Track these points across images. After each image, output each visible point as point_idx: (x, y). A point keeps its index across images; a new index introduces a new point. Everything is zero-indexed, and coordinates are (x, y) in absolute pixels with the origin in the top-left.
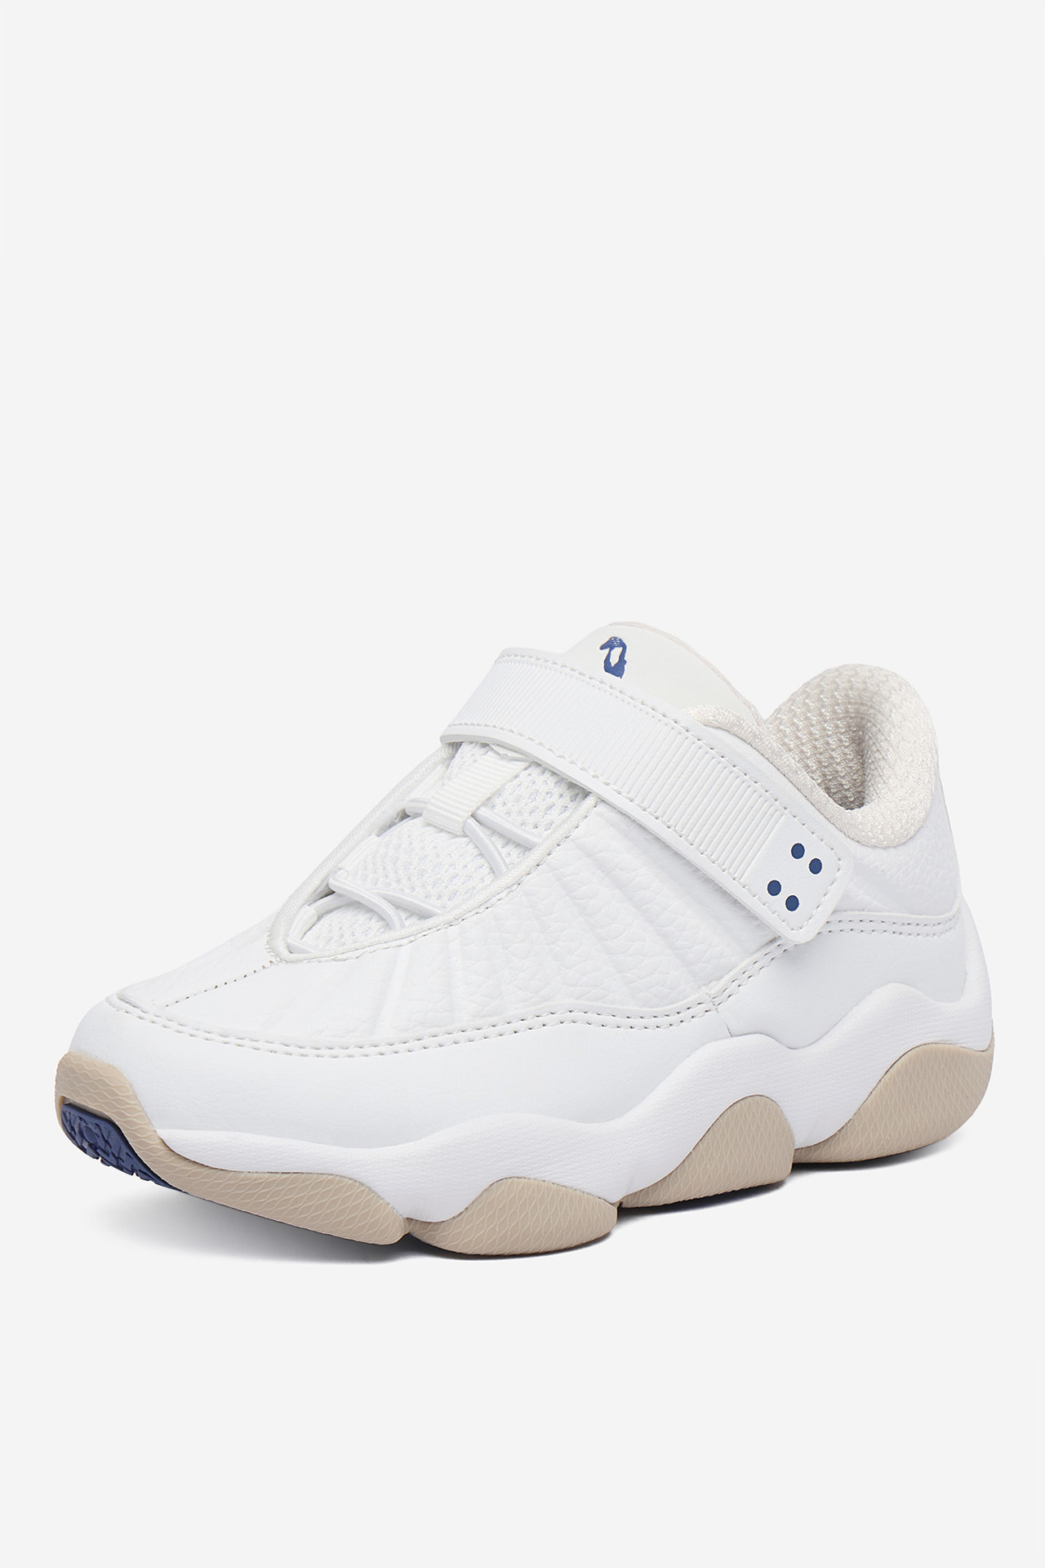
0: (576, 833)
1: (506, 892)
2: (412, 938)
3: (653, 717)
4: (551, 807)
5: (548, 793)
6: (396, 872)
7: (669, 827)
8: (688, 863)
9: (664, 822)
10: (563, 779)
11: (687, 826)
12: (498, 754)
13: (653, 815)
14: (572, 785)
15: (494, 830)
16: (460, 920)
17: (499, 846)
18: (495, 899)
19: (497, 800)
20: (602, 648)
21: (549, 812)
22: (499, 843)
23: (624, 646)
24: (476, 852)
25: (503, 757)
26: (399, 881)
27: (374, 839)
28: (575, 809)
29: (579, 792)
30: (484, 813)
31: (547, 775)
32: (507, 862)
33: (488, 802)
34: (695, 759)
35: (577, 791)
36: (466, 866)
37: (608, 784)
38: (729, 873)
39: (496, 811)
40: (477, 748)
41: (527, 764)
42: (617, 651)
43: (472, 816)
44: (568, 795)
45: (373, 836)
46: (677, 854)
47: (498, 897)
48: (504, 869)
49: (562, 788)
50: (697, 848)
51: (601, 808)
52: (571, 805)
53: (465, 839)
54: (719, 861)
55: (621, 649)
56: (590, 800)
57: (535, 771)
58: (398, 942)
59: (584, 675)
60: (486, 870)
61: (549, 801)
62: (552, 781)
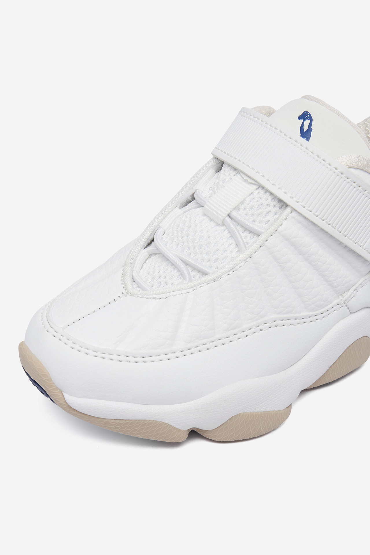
0: (280, 228)
1: (243, 263)
2: (195, 288)
3: (324, 165)
4: (269, 212)
5: (267, 205)
6: (188, 242)
7: (329, 225)
8: (337, 240)
9: (326, 222)
10: (276, 197)
11: (338, 224)
12: (243, 178)
13: (321, 219)
14: (280, 201)
15: (238, 223)
16: (219, 278)
17: (241, 232)
18: (238, 267)
19: (241, 206)
20: (300, 118)
21: (268, 215)
22: (241, 230)
23: (311, 118)
24: (229, 235)
25: (246, 181)
26: (189, 248)
27: (178, 211)
28: (281, 213)
29: (283, 205)
30: (234, 214)
31: (268, 195)
32: (245, 241)
33: (237, 208)
34: (345, 189)
35: (282, 204)
36: (223, 244)
37: (298, 202)
38: (358, 244)
39: (240, 212)
40: (232, 170)
41: (258, 187)
42: (307, 122)
43: (228, 215)
44: (278, 205)
45: (177, 209)
46: (331, 237)
47: (239, 265)
48: (244, 248)
49: (275, 202)
50: (343, 234)
51: (294, 214)
52: (279, 211)
53: (224, 228)
54: (353, 239)
55: (310, 120)
56: (288, 210)
57: (261, 192)
58: (187, 290)
59: (286, 136)
60: (233, 246)
61: (269, 209)
62: (270, 198)
